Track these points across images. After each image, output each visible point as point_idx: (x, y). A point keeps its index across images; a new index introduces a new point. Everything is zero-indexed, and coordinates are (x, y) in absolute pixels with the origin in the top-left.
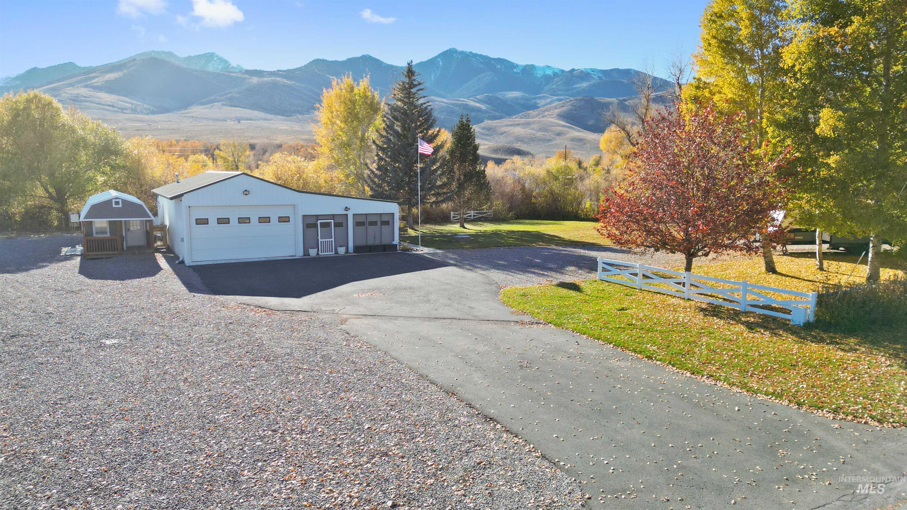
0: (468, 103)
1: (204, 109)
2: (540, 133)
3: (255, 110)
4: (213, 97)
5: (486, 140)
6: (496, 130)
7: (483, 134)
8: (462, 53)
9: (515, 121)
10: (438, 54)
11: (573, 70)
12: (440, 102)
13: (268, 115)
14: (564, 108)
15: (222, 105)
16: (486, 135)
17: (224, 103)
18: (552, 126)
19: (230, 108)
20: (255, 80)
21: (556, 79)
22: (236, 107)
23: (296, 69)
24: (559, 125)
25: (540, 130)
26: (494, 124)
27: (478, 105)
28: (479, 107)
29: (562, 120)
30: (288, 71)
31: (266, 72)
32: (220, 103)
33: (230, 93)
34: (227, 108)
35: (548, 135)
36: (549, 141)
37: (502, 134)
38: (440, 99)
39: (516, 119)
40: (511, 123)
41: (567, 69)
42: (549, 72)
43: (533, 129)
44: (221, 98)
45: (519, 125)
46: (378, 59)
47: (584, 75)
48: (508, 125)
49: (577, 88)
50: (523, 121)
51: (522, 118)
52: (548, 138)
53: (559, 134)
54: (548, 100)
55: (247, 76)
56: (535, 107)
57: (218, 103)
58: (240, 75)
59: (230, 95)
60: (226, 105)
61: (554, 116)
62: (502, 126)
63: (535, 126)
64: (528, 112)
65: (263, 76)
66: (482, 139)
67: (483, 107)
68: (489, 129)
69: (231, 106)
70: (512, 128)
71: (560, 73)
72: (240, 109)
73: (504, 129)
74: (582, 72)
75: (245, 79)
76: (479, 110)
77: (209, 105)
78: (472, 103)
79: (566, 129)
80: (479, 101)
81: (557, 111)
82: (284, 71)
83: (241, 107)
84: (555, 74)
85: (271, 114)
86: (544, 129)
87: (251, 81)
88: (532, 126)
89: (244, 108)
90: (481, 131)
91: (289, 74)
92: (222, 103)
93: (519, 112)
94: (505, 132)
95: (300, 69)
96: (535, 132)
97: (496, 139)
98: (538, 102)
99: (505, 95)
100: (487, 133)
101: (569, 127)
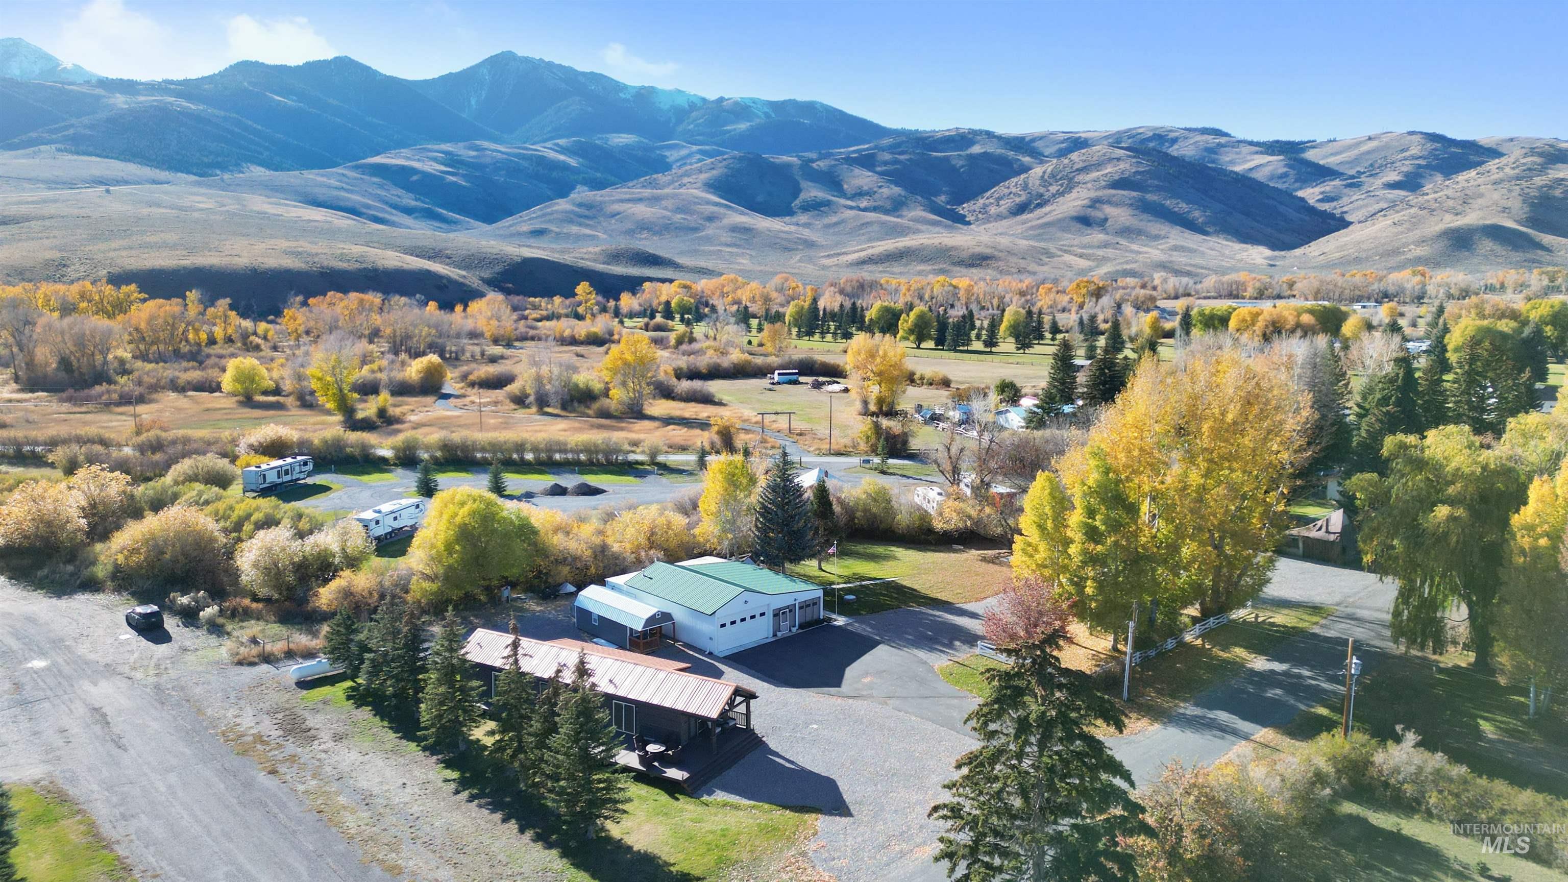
0: (545, 154)
1: (16, 157)
2: (679, 216)
3: (129, 161)
4: (34, 135)
5: (587, 226)
6: (602, 210)
7: (581, 216)
8: (526, 60)
9: (633, 193)
10: (480, 60)
11: (721, 99)
12: (493, 151)
13: (158, 171)
14: (714, 172)
15: (58, 150)
16: (586, 217)
17: (62, 147)
18: (695, 203)
19: (75, 157)
20: (120, 101)
21: (694, 114)
22: (90, 154)
23: (203, 79)
24: (708, 202)
25: (678, 210)
26: (598, 199)
27: (562, 157)
28: (563, 162)
29: (714, 193)
30: (186, 82)
31: (142, 84)
32: (53, 147)
33: (72, 126)
34: (70, 157)
35: (692, 220)
36: (695, 229)
37: (613, 216)
38: (493, 146)
39: (637, 190)
40: (628, 196)
41: (712, 96)
42: (682, 102)
43: (666, 208)
44: (54, 136)
45: (640, 200)
46: (368, 64)
47: (741, 110)
48: (622, 201)
49: (729, 131)
50: (647, 192)
51: (644, 187)
52: (693, 225)
53: (711, 218)
54: (684, 152)
55: (99, 91)
56: (663, 166)
57: (47, 147)
58: (85, 89)
59: (71, 131)
60: (66, 150)
61: (698, 185)
62: (613, 202)
63: (669, 203)
64: (655, 176)
65: (138, 93)
66: (580, 225)
67: (572, 162)
68: (589, 206)
69: (78, 153)
70: (630, 205)
71: (699, 104)
72: (98, 159)
73: (616, 207)
74: (736, 103)
75: (98, 98)
76: (565, 167)
77: (30, 150)
78: (552, 155)
79: (722, 210)
80: (563, 150)
81: (704, 176)
82: (179, 83)
83: (98, 156)
84: (693, 107)
85: (163, 170)
86: (683, 208)
87: (112, 101)
88: (664, 203)
89: (107, 157)
90: (577, 209)
91: (187, 89)
92: (58, 146)
93: (638, 176)
94: (618, 214)
95: (210, 79)
96: (669, 214)
97: (604, 224)
98: (667, 153)
99: (608, 139)
100: (587, 213)
101: (726, 206)
